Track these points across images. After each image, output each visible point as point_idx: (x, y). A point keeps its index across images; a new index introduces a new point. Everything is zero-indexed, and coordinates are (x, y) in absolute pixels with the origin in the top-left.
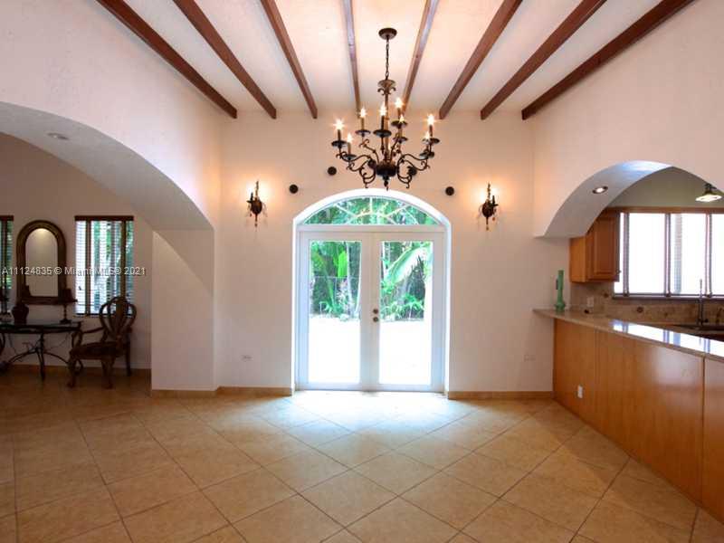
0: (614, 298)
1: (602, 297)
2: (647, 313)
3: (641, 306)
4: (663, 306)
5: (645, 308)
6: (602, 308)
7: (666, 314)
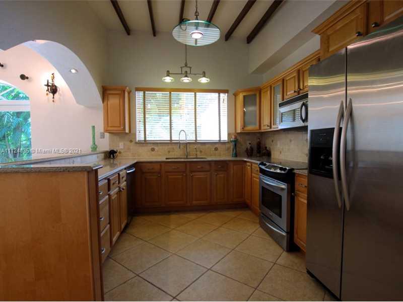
0: (136, 143)
1: (129, 142)
2: (157, 151)
3: (153, 147)
4: (166, 148)
5: (156, 148)
6: (129, 149)
7: (169, 152)
